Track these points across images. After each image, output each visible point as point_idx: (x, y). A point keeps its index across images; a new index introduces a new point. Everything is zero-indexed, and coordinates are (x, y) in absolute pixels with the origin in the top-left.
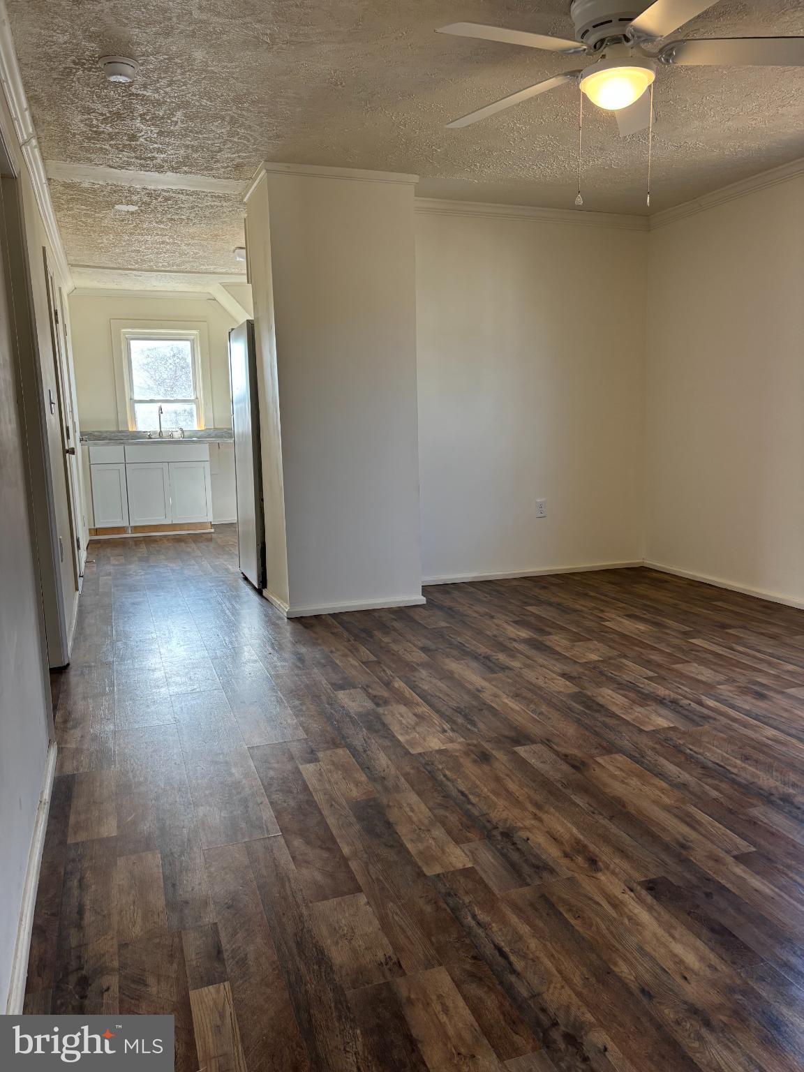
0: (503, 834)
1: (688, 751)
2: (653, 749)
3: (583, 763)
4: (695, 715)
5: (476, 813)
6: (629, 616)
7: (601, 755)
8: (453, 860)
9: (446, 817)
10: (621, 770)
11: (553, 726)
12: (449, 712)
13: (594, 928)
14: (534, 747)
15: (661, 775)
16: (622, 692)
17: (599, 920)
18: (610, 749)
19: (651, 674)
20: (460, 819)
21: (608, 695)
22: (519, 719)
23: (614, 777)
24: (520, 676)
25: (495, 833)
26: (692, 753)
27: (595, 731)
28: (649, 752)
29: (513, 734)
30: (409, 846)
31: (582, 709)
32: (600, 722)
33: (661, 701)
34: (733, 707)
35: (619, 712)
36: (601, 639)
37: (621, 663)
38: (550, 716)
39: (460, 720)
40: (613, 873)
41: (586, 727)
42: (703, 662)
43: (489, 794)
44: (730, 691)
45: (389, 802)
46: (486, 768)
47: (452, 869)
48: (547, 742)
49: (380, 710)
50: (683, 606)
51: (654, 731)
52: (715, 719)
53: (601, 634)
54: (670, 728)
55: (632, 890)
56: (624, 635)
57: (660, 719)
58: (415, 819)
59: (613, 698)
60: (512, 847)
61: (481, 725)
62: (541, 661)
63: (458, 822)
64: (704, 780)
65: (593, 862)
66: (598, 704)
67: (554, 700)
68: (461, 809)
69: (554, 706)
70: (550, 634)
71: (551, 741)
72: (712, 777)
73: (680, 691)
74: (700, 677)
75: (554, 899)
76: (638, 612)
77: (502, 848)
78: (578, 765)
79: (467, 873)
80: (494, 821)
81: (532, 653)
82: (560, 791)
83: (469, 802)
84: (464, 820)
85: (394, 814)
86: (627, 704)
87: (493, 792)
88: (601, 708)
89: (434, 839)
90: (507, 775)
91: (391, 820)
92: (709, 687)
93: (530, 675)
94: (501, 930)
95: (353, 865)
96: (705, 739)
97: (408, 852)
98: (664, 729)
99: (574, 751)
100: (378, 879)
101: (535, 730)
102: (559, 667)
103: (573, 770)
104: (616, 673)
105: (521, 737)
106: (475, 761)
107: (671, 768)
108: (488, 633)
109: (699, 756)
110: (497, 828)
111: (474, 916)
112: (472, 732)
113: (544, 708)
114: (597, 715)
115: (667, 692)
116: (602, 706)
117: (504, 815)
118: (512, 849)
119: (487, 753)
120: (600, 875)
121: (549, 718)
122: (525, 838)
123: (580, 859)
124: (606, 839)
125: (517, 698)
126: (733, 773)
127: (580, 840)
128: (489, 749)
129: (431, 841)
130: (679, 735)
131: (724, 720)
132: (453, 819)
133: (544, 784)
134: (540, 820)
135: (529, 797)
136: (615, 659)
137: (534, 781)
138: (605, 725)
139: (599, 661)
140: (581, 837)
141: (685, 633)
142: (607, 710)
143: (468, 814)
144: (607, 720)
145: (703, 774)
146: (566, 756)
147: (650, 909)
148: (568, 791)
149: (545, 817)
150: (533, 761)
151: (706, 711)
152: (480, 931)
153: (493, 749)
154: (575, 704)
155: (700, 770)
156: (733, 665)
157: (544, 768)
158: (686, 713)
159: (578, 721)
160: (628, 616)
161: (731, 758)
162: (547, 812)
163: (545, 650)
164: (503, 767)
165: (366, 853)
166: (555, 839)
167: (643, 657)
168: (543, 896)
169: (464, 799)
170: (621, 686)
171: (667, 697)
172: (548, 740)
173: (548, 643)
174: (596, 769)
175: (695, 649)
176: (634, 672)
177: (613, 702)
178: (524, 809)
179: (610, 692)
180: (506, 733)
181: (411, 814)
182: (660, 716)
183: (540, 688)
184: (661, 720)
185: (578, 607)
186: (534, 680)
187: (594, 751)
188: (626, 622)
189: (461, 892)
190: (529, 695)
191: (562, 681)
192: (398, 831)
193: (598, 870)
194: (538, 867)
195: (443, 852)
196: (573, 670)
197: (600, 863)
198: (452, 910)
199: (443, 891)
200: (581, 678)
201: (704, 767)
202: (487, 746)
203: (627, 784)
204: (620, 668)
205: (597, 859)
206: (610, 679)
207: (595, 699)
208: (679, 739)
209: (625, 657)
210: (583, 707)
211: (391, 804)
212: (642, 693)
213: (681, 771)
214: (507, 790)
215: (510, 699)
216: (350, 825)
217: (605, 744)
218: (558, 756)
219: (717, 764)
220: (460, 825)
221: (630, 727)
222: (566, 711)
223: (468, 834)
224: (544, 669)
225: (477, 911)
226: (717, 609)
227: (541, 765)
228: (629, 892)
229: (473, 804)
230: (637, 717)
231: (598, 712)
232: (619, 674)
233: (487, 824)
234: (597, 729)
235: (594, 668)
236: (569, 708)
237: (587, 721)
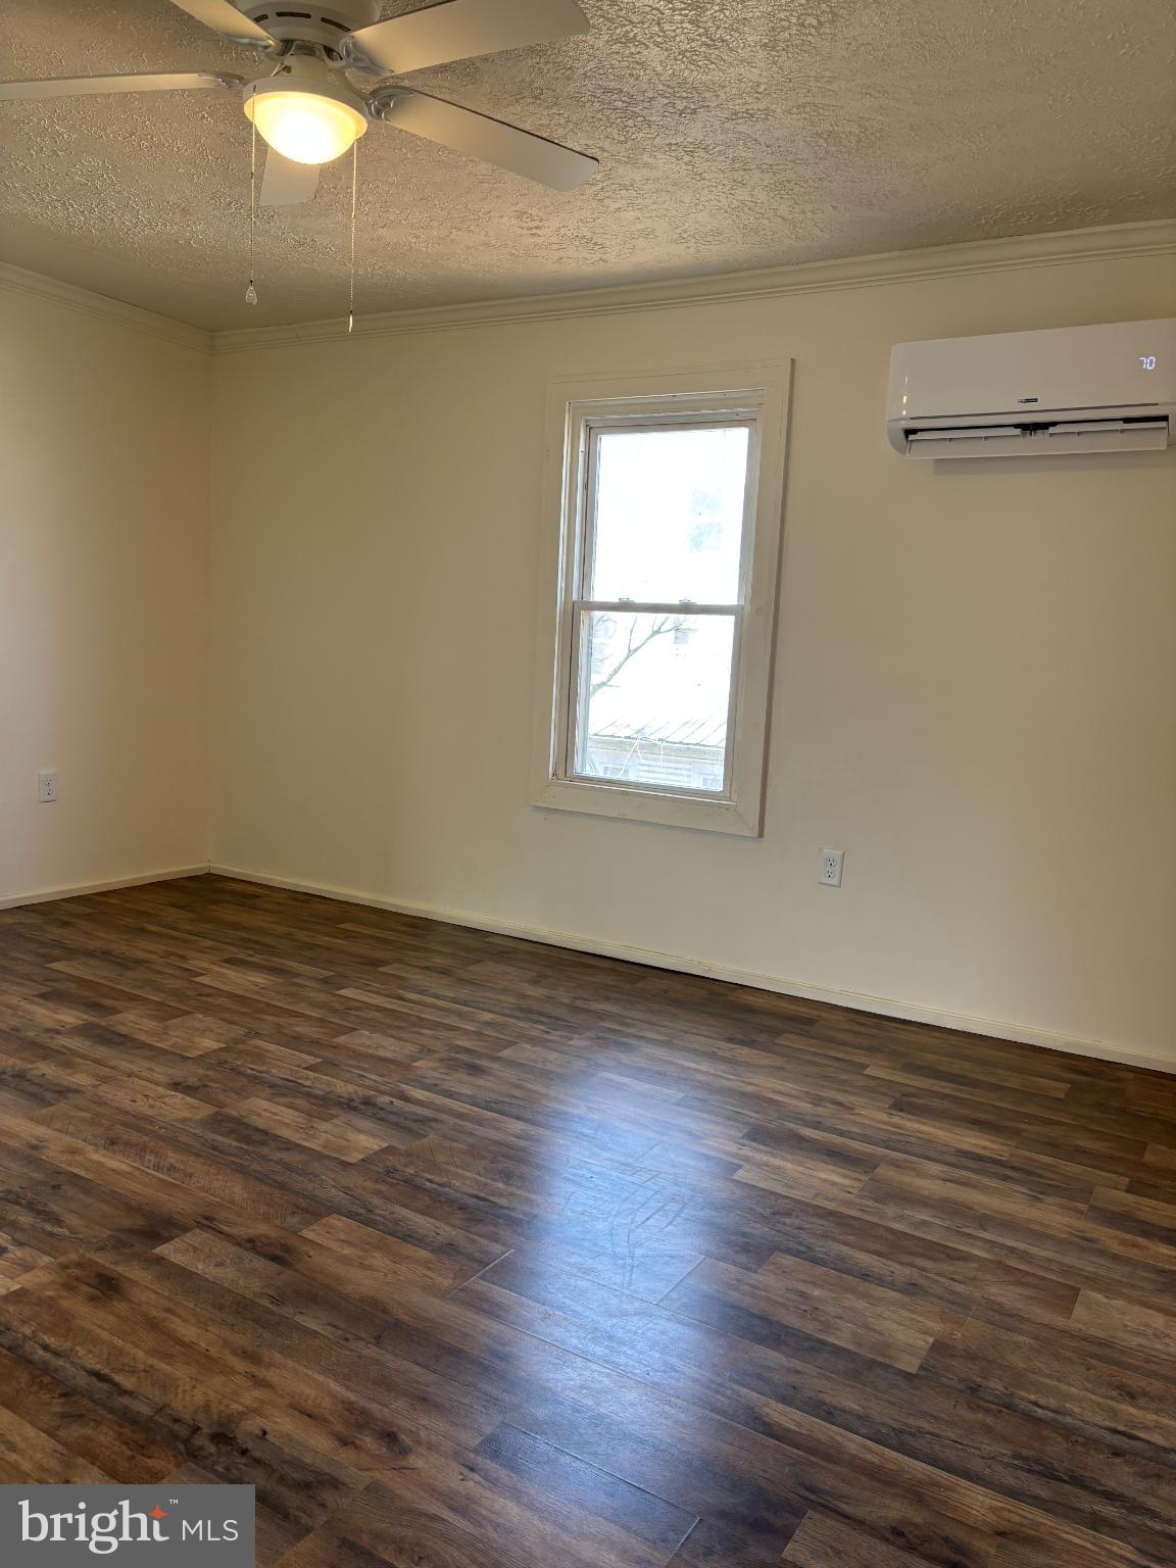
0: (213, 1438)
1: (428, 1184)
2: (378, 1193)
3: (286, 1248)
4: (406, 1118)
5: (145, 1410)
6: (231, 962)
7: (307, 1224)
9: (88, 1438)
10: (350, 1244)
11: (202, 1189)
14: (189, 1237)
15: (409, 1237)
16: (282, 1100)
18: (316, 1211)
19: (312, 1060)
20: (120, 1434)
21: (265, 1110)
22: (133, 1186)
23: (345, 1260)
24: (100, 1102)
25: (200, 1441)
26: (434, 1186)
27: (276, 1182)
28: (376, 1201)
29: (139, 1222)
31: (235, 1143)
32: (277, 1163)
33: (348, 1105)
34: (450, 1095)
35: (295, 1138)
36: (208, 1010)
37: (257, 1047)
38: (190, 1170)
39: (24, 1218)
40: (431, 1447)
41: (260, 1178)
42: (373, 1026)
43: (151, 1361)
44: (434, 1069)
46: (121, 1307)
48: (207, 1222)
50: (301, 935)
51: (363, 1160)
52: (436, 1120)
53: (202, 1000)
54: (384, 1151)
55: (472, 1469)
56: (238, 996)
57: (362, 1137)
59: (276, 1114)
60: (243, 1460)
61: (70, 1220)
62: (125, 1065)
63: (117, 1443)
64: (474, 1230)
65: (390, 1437)
66: (257, 1130)
67: (183, 1138)
68: (111, 1411)
69: (187, 1149)
70: (115, 1011)
71: (214, 1219)
72: (482, 1221)
73: (368, 1082)
74: (381, 1053)
75: (367, 1542)
76: (241, 954)
77: (228, 1469)
78: (280, 1254)
80: (187, 1416)
81: (101, 1052)
82: (272, 1313)
83: (121, 1390)
84: (127, 1431)
86: (300, 1120)
87: (155, 1353)
88: (266, 1136)
90: (168, 1310)
92: (403, 1066)
93: (119, 1096)
96: (441, 1158)
98: (376, 1153)
99: (261, 1229)
101: (176, 1204)
102: (162, 1072)
103: (278, 1267)
104: (259, 1068)
105: (157, 1228)
106: (92, 1299)
107: (421, 1222)
109: (447, 1190)
110: (198, 1428)
112: (62, 1238)
113: (173, 1157)
114: (265, 1150)
115: (350, 1088)
116: (265, 1132)
117: (199, 1397)
118: (245, 1465)
119: (108, 1273)
120: (414, 1461)
121: (191, 1175)
122: (258, 1432)
123: (368, 1441)
124: (386, 1383)
125: (115, 1147)
126: (505, 1208)
127: (351, 1403)
128: (107, 1265)
130: (403, 1160)
131: (452, 1120)
132: (105, 1438)
133: (240, 1308)
134: (267, 1385)
135: (226, 1344)
136: (244, 1042)
137: (221, 1308)
138: (286, 1166)
139: (221, 1049)
140: (350, 1396)
141: (325, 981)
142: (276, 1138)
143: (130, 1419)
144: (286, 1156)
145: (467, 1220)
146: (251, 1241)
148: (287, 1311)
149: (272, 1375)
150: (200, 1268)
151: (419, 1110)
153: (116, 1264)
154: (220, 1138)
155: (459, 1214)
156: (415, 1025)
157: (226, 1275)
158: (393, 1118)
159: (240, 1170)
160: (227, 961)
161: (488, 1181)
162: (270, 1365)
163: (121, 1044)
164: (153, 1296)
166: (310, 1415)
167: (285, 1031)
168: (344, 1542)
169: (105, 1386)
170: (288, 1090)
171: (354, 1097)
172: (207, 1218)
173: (122, 1030)
174: (312, 1253)
175: (351, 1007)
176: (284, 1062)
177: (280, 1121)
178: (228, 1371)
179: (266, 1104)
180: (127, 1223)
182: (360, 1131)
183: (148, 1119)
184: (365, 1140)
185: (140, 955)
186: (126, 1104)
187: (293, 1220)
188: (231, 973)
190: (135, 1136)
191: (178, 1098)
193: (404, 1452)
194: (307, 1485)
196: (192, 1074)
197: (403, 1436)
200: (206, 1086)
201: (462, 1207)
202: (103, 1260)
203: (370, 1268)
204: (260, 1056)
205: (395, 1429)
206: (253, 1079)
207: (245, 1121)
208: (406, 1166)
209: (258, 1035)
210: (235, 1139)
212: (316, 1097)
213: (437, 1223)
214: (181, 1342)
215: (103, 1151)
217: (303, 1203)
218: (239, 1244)
219: (477, 1197)
220: (124, 1447)
221: (326, 1162)
222: (214, 1155)
223: (150, 1462)
224: (137, 1081)
226: (348, 936)
227: (219, 1272)
228: (471, 1475)
229: (130, 1393)
230: (327, 1141)
231: (264, 1143)
232: (265, 1068)
233: (176, 1427)
234: (275, 1177)
235: (220, 1063)
236: (214, 1148)
237: (255, 1166)
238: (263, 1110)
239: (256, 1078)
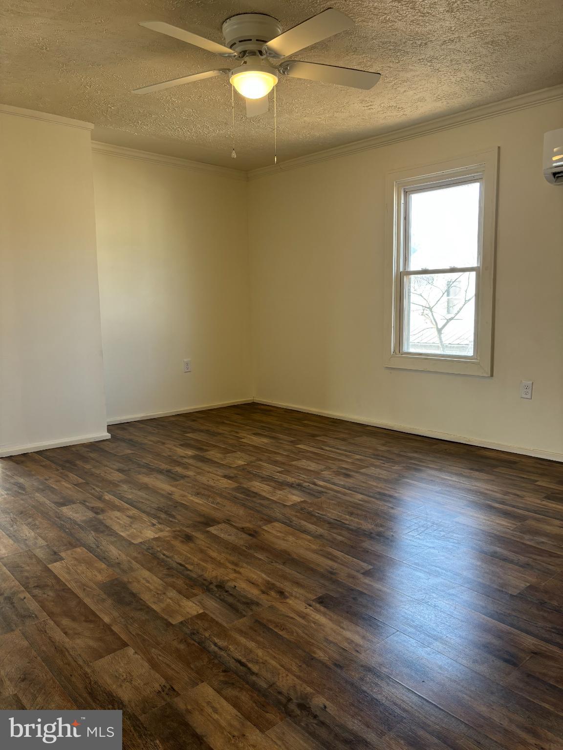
0: (217, 586)
1: (317, 514)
2: (296, 516)
3: (256, 532)
4: (314, 491)
5: (194, 576)
6: (255, 434)
7: (265, 525)
8: (189, 610)
9: (174, 582)
10: (280, 532)
11: (228, 511)
12: (153, 512)
13: (295, 634)
14: (220, 526)
15: (305, 531)
16: (265, 483)
17: (297, 629)
18: (270, 520)
19: (280, 469)
20: (185, 582)
22: (203, 508)
23: (278, 537)
24: (196, 481)
25: (211, 586)
26: (319, 515)
27: (256, 510)
28: (294, 519)
29: (202, 519)
30: (154, 607)
31: (243, 496)
32: (258, 503)
33: (291, 486)
34: (334, 484)
35: (268, 496)
36: (243, 451)
37: (260, 464)
38: (225, 504)
39: (163, 516)
40: (296, 597)
41: (251, 508)
42: (308, 459)
43: (199, 562)
44: (330, 475)
45: (128, 579)
46: (192, 545)
47: (190, 616)
48: (228, 521)
49: (101, 517)
50: (286, 425)
51: (292, 505)
52: (326, 493)
53: (242, 447)
54: (302, 502)
55: (310, 606)
56: (255, 446)
57: (294, 497)
58: (152, 587)
59: (262, 488)
60: (226, 594)
61: (179, 517)
62: (207, 469)
63: (183, 584)
64: (331, 531)
65: (281, 593)
66: (253, 492)
67: (224, 494)
68: (183, 575)
69: (225, 498)
70: (207, 450)
71: (231, 521)
72: (335, 528)
73: (301, 478)
74: (309, 468)
75: (265, 622)
76: (259, 431)
77: (220, 596)
78: (253, 534)
79: (202, 617)
80: (209, 579)
81: (200, 464)
82: (246, 552)
83: (187, 569)
84: (187, 581)
85: (135, 587)
86: (271, 490)
87: (201, 560)
88: (256, 495)
89: (170, 598)
90: (208, 547)
91: (134, 591)
92: (317, 473)
93: (203, 479)
94: (236, 649)
95: (115, 628)
96: (325, 506)
97: (154, 611)
98: (298, 503)
99: (247, 525)
100: (138, 635)
101: (217, 515)
102: (221, 472)
103: (251, 537)
104: (259, 472)
105: (209, 521)
106: (182, 542)
107: (311, 527)
108: (164, 454)
109: (324, 517)
110: (212, 583)
111: (215, 644)
112: (175, 523)
113: (219, 500)
114: (254, 499)
115: (293, 480)
116: (256, 493)
117: (214, 574)
119: (189, 535)
120: (288, 600)
121: (224, 506)
122: (233, 586)
123: (273, 593)
124: (284, 577)
125: (198, 496)
126: (346, 524)
127: (269, 581)
128: (190, 532)
129: (168, 600)
130: (309, 506)
131: (332, 493)
132: (180, 582)
133: (234, 549)
134: (239, 573)
135: (227, 559)
136: (254, 462)
137: (227, 548)
138: (262, 505)
139: (245, 465)
140: (269, 579)
141: (292, 442)
142: (260, 495)
143: (190, 578)
144: (262, 502)
145: (330, 527)
146: (243, 528)
147: (324, 614)
148: (251, 551)
149: (241, 570)
150: (222, 536)
151: (320, 489)
152: (222, 653)
153: (193, 532)
154: (238, 494)
155: (327, 525)
156: (326, 459)
157: (232, 539)
158: (309, 491)
159: (244, 505)
160: (254, 434)
161: (343, 515)
162: (242, 567)
163: (207, 462)
164: (203, 543)
165: (123, 618)
166: (253, 583)
167: (272, 459)
168: (256, 621)
169: (182, 568)
170: (265, 479)
171: (294, 483)
172: (227, 520)
173: (209, 457)
174: (265, 534)
175: (301, 451)
176: (268, 469)
177: (262, 490)
178: (226, 568)
179: (258, 484)
180: (199, 520)
181: (147, 585)
182: (294, 495)
183: (212, 487)
184: (295, 498)
185: (221, 431)
186: (206, 483)
187: (260, 523)
188: (254, 438)
189: (201, 630)
190: (206, 492)
191: (225, 480)
192: (142, 598)
193: (286, 597)
194: (247, 603)
195: (180, 605)
196: (231, 472)
197: (286, 593)
198: (199, 643)
199: (188, 632)
200: (237, 477)
201: (329, 523)
202: (188, 530)
203: (286, 540)
204: (260, 467)
205: (283, 591)
206: (255, 475)
207: (250, 489)
208: (309, 507)
209: (261, 460)
210: (244, 495)
211: (130, 580)
212: (278, 482)
213: (317, 528)
214: (211, 557)
215: (194, 496)
216: (103, 600)
217: (265, 517)
218: (238, 529)
219: (336, 520)
220: (185, 586)
221: (278, 504)
222: (234, 500)
223: (193, 591)
224: (210, 474)
225: (216, 640)
226: (305, 426)
227: (229, 537)
228: (309, 607)
229: (190, 571)
230: (280, 497)
231: (255, 497)
232: (261, 472)
233: (205, 582)
234: (257, 508)
235: (243, 469)
236: (235, 498)
237: (249, 504)
238: (257, 486)
239: (256, 474)
